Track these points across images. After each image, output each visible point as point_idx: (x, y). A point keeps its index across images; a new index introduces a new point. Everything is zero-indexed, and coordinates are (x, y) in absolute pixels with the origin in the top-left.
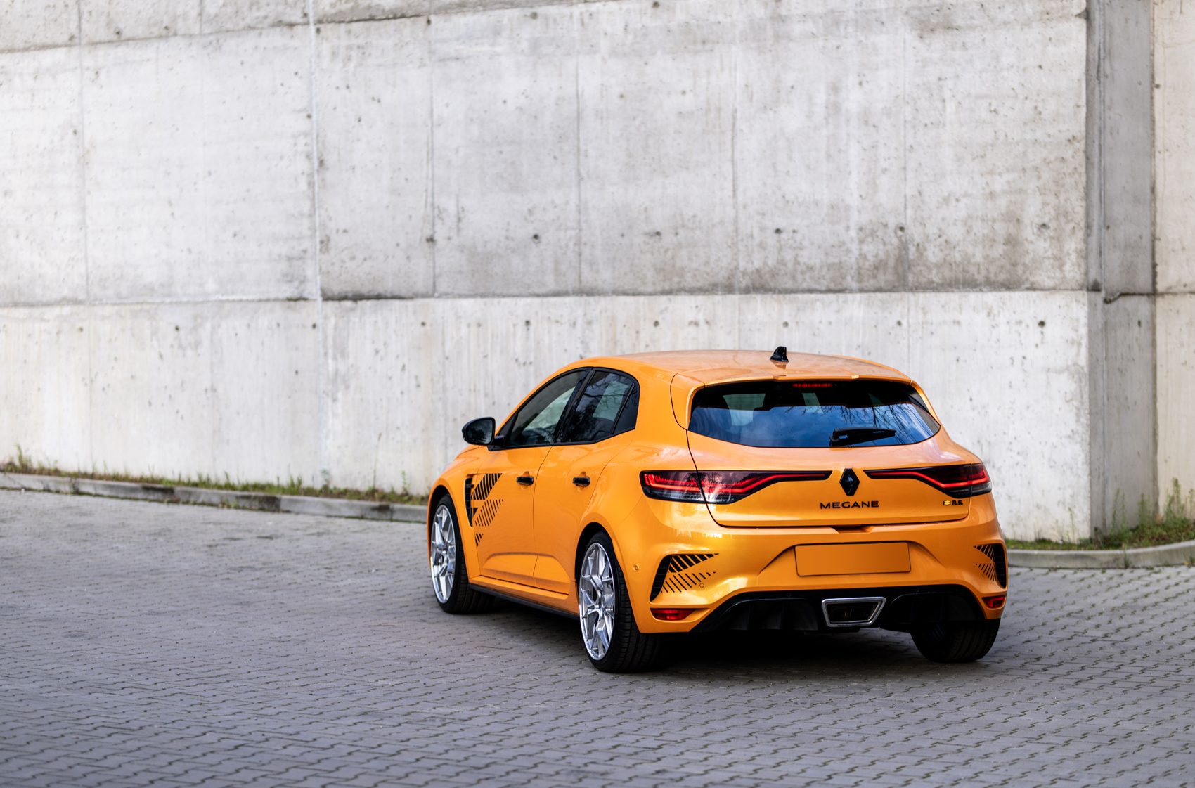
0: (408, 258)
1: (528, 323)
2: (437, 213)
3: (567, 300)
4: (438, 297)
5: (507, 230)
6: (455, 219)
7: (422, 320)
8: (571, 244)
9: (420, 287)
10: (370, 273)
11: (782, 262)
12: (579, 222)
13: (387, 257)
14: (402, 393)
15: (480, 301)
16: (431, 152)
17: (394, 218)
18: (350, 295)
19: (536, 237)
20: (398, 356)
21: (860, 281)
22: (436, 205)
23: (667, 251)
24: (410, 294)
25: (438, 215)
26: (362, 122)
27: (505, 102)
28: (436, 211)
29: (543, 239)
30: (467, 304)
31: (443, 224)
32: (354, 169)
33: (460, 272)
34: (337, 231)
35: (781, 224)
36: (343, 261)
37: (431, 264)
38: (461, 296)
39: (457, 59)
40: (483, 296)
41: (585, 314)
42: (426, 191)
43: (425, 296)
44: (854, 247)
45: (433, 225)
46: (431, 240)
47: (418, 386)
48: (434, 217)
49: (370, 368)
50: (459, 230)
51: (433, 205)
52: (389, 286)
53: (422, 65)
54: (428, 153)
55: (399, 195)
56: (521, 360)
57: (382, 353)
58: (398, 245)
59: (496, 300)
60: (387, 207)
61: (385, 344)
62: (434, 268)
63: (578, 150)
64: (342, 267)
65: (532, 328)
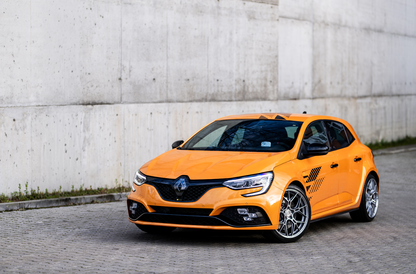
0: (112, 86)
1: (151, 113)
2: (122, 68)
3: (164, 104)
4: (123, 103)
5: (145, 76)
6: (129, 71)
7: (116, 113)
8: (165, 82)
9: (117, 99)
10: (99, 93)
11: (218, 91)
12: (167, 74)
13: (105, 86)
14: (110, 145)
15: (136, 105)
16: (121, 42)
17: (108, 69)
18: (91, 102)
19: (154, 79)
20: (108, 129)
21: (235, 97)
22: (122, 64)
23: (191, 86)
24: (113, 102)
25: (123, 69)
26: (96, 25)
27: (145, 24)
28: (122, 67)
29: (157, 80)
30: (132, 106)
31: (125, 72)
32: (93, 46)
33: (130, 93)
34: (86, 73)
35: (218, 78)
36: (88, 87)
37: (120, 89)
38: (131, 103)
39: (130, 4)
40: (137, 103)
41: (168, 110)
42: (119, 58)
43: (118, 103)
44: (234, 86)
45: (121, 73)
46: (120, 79)
47: (115, 141)
48: (121, 70)
49: (98, 135)
50: (130, 75)
51: (121, 64)
52: (105, 99)
53: (118, 4)
54: (120, 42)
55: (110, 59)
56: (149, 129)
57: (102, 128)
58: (109, 81)
59: (141, 105)
60: (105, 64)
61: (104, 124)
62: (121, 91)
63: (167, 46)
64: (88, 90)
65: (153, 115)
